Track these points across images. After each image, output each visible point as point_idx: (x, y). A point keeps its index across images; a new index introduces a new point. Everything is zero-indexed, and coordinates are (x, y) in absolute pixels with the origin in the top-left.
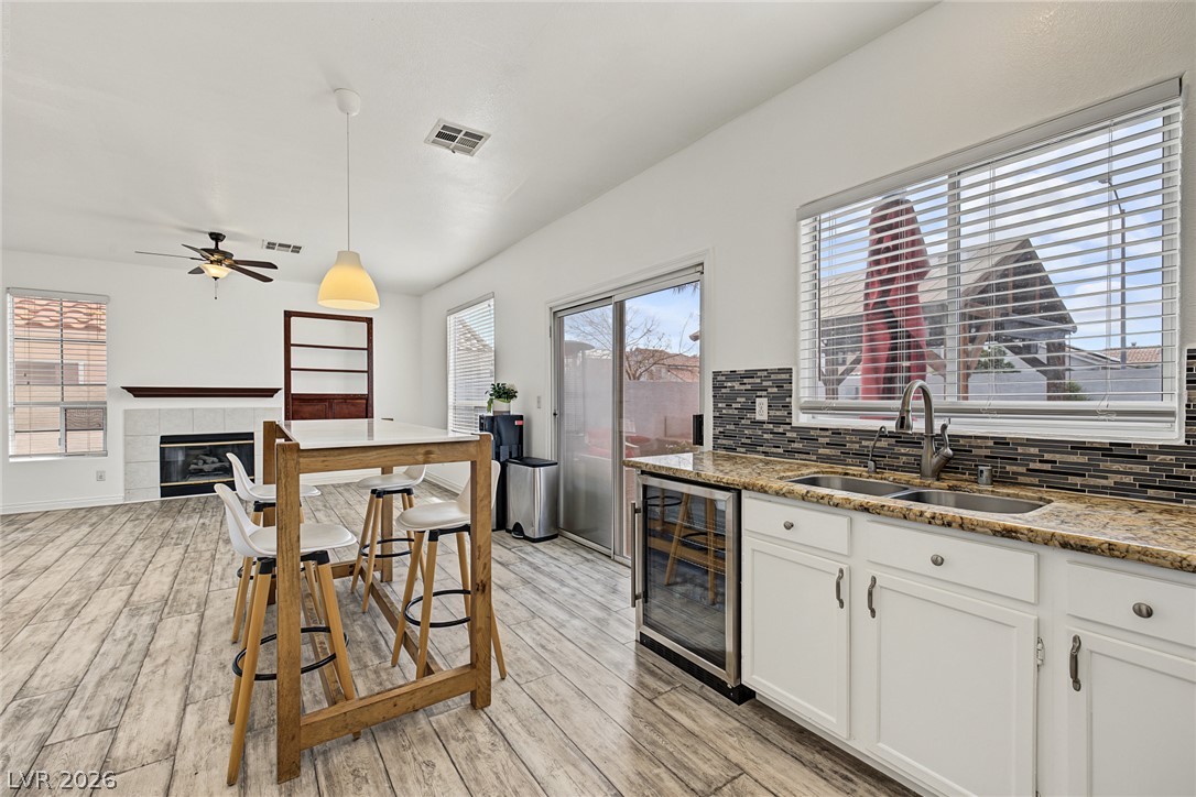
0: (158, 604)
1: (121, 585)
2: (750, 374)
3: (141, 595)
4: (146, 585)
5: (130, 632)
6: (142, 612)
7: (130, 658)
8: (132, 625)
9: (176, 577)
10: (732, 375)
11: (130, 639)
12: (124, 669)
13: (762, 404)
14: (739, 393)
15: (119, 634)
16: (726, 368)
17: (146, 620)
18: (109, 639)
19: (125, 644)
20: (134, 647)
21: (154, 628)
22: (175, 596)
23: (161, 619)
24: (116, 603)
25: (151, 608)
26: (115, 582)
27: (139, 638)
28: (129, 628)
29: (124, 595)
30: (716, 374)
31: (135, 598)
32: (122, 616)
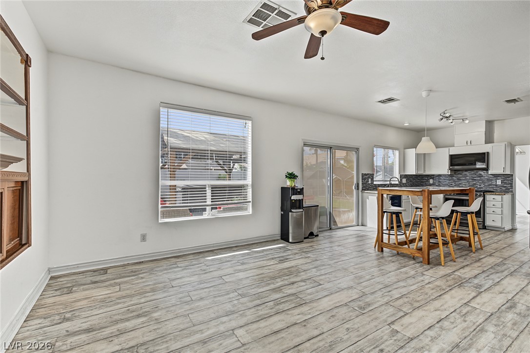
0: (465, 285)
1: (476, 309)
2: (368, 174)
3: (469, 294)
4: (461, 299)
5: (486, 280)
6: (475, 285)
7: (491, 273)
8: (483, 282)
9: (440, 296)
10: (365, 174)
11: (487, 278)
12: (494, 271)
13: (370, 180)
14: (366, 178)
15: (491, 282)
16: (364, 173)
17: (476, 281)
18: (495, 282)
19: (489, 277)
20: (487, 275)
21: (475, 277)
22: (454, 284)
23: (470, 279)
24: (485, 297)
25: (470, 285)
26: (478, 315)
27: (483, 276)
28: (485, 282)
29: (478, 300)
30: (362, 174)
31: (474, 294)
32: (485, 288)
